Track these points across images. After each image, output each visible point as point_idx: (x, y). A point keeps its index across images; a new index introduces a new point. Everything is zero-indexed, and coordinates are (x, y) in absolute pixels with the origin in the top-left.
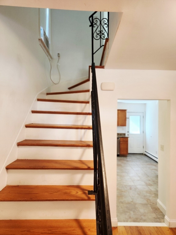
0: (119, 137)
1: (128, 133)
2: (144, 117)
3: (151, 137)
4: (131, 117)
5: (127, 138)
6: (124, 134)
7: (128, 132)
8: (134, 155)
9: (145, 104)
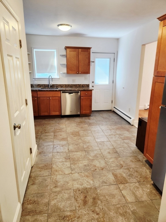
0: (80, 90)
1: (93, 84)
2: (115, 60)
3: (124, 88)
4: (97, 61)
5: (91, 90)
6: (88, 86)
7: (93, 82)
8: (100, 112)
9: (118, 39)
